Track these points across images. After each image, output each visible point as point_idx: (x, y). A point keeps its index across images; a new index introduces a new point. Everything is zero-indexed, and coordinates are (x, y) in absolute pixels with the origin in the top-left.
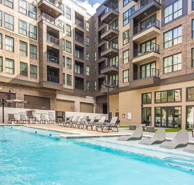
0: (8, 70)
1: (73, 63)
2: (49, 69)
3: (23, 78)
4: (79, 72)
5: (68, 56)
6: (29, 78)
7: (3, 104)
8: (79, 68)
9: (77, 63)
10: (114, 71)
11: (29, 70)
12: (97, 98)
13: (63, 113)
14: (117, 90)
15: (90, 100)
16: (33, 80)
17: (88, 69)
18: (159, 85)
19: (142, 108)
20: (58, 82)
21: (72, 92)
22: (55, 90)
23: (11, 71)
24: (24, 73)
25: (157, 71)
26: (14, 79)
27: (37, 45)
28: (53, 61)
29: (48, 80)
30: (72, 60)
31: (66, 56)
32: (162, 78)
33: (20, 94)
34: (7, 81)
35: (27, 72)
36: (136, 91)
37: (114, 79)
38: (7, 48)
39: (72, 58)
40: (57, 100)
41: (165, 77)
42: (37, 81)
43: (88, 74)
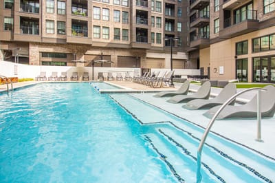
0: (104, 36)
1: (162, 22)
2: (138, 30)
3: (117, 42)
4: (170, 30)
5: (157, 16)
6: (121, 42)
7: (93, 64)
8: (170, 25)
9: (167, 21)
10: (205, 23)
11: (121, 34)
12: (190, 53)
13: (149, 70)
14: (208, 43)
15: (181, 55)
16: (125, 42)
17: (180, 25)
18: (258, 30)
19: (237, 61)
20: (147, 42)
21: (162, 49)
22: (145, 49)
23: (107, 37)
24: (117, 37)
25: (255, 12)
26: (109, 43)
27: (129, 11)
28: (142, 23)
29: (137, 41)
30: (162, 18)
31: (156, 16)
32: (261, 20)
33: (114, 55)
34: (104, 45)
35: (119, 37)
36: (228, 40)
37: (205, 31)
38: (104, 18)
39: (162, 17)
40: (147, 58)
41: (266, 18)
42: (129, 43)
43: (179, 30)
